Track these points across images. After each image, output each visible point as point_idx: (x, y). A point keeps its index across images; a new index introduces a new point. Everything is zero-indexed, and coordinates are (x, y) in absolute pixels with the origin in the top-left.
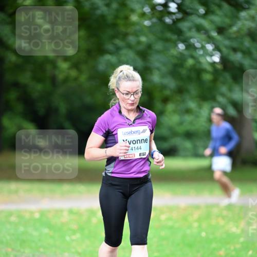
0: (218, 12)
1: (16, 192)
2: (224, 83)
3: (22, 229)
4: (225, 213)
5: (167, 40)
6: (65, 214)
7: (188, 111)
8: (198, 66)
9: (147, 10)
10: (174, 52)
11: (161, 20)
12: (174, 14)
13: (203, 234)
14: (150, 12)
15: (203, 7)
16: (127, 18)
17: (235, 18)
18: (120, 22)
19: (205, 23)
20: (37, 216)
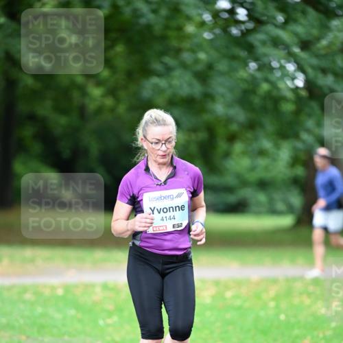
0: (302, 21)
1: (32, 261)
2: (310, 116)
3: (40, 310)
4: (311, 289)
5: (234, 58)
6: (98, 290)
7: (262, 153)
8: (275, 93)
9: (207, 17)
10: (243, 74)
11: (225, 30)
12: (243, 22)
13: (282, 317)
14: (211, 21)
15: (282, 14)
16: (180, 28)
17: (325, 28)
18: (171, 33)
19: (284, 35)
20: (60, 292)
